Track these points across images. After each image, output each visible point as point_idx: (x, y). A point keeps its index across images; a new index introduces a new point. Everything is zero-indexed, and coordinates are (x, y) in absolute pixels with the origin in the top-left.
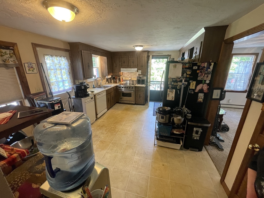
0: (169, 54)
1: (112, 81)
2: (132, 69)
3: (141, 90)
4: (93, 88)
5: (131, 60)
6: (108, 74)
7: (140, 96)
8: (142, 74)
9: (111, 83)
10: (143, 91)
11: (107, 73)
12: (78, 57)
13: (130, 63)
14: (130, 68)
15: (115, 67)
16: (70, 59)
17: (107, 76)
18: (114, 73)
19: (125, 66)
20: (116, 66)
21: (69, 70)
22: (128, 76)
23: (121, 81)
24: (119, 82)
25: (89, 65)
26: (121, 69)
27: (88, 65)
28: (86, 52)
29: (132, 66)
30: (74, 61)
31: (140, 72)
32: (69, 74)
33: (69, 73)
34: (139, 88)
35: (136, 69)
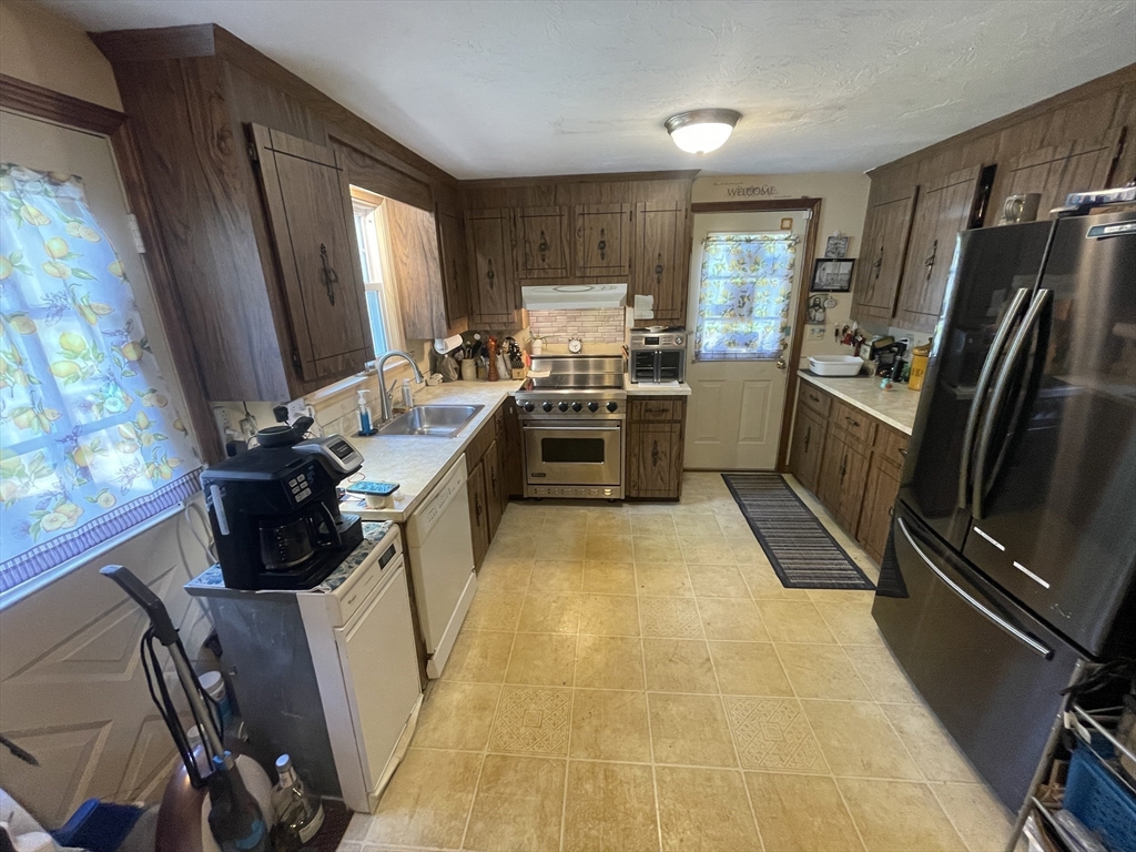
0: (813, 196)
1: (469, 367)
2: (598, 287)
3: (663, 417)
4: (361, 434)
5: (587, 232)
6: (449, 326)
7: (655, 454)
8: (656, 321)
9: (460, 377)
10: (676, 422)
11: (444, 323)
12: (218, 191)
13: (580, 254)
14: (583, 283)
15: (484, 280)
16: (136, 210)
17: (441, 337)
18: (477, 319)
19: (551, 273)
20: (491, 275)
21: (137, 317)
22: (563, 329)
23: (521, 366)
24: (515, 371)
25: (331, 265)
26: (526, 291)
27: (326, 271)
28: (296, 144)
29: (596, 272)
30: (180, 230)
31: (645, 306)
32: (133, 355)
33: (142, 345)
34: (653, 403)
35: (621, 289)
